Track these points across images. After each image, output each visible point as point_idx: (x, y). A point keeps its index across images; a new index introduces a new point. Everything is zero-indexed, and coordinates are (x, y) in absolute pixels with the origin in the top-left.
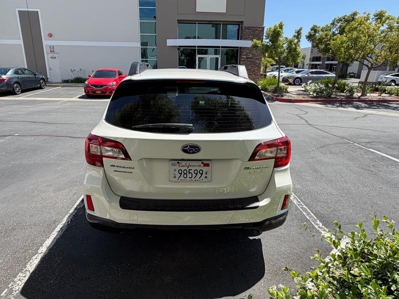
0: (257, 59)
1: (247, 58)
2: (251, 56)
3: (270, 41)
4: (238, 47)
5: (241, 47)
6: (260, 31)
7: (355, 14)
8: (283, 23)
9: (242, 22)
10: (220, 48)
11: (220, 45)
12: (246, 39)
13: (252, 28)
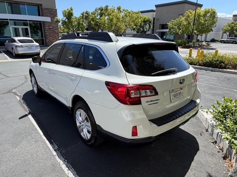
0: (56, 29)
1: (49, 29)
2: (52, 27)
3: (67, 18)
4: (41, 21)
5: (43, 21)
6: (54, 11)
7: (107, 6)
8: (73, 8)
9: (41, 5)
10: (28, 22)
11: (28, 20)
12: (46, 16)
13: (49, 9)
